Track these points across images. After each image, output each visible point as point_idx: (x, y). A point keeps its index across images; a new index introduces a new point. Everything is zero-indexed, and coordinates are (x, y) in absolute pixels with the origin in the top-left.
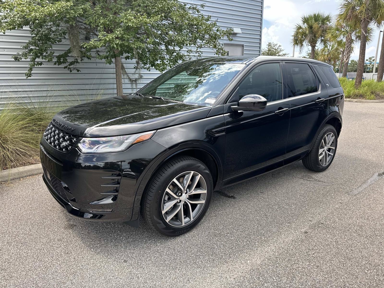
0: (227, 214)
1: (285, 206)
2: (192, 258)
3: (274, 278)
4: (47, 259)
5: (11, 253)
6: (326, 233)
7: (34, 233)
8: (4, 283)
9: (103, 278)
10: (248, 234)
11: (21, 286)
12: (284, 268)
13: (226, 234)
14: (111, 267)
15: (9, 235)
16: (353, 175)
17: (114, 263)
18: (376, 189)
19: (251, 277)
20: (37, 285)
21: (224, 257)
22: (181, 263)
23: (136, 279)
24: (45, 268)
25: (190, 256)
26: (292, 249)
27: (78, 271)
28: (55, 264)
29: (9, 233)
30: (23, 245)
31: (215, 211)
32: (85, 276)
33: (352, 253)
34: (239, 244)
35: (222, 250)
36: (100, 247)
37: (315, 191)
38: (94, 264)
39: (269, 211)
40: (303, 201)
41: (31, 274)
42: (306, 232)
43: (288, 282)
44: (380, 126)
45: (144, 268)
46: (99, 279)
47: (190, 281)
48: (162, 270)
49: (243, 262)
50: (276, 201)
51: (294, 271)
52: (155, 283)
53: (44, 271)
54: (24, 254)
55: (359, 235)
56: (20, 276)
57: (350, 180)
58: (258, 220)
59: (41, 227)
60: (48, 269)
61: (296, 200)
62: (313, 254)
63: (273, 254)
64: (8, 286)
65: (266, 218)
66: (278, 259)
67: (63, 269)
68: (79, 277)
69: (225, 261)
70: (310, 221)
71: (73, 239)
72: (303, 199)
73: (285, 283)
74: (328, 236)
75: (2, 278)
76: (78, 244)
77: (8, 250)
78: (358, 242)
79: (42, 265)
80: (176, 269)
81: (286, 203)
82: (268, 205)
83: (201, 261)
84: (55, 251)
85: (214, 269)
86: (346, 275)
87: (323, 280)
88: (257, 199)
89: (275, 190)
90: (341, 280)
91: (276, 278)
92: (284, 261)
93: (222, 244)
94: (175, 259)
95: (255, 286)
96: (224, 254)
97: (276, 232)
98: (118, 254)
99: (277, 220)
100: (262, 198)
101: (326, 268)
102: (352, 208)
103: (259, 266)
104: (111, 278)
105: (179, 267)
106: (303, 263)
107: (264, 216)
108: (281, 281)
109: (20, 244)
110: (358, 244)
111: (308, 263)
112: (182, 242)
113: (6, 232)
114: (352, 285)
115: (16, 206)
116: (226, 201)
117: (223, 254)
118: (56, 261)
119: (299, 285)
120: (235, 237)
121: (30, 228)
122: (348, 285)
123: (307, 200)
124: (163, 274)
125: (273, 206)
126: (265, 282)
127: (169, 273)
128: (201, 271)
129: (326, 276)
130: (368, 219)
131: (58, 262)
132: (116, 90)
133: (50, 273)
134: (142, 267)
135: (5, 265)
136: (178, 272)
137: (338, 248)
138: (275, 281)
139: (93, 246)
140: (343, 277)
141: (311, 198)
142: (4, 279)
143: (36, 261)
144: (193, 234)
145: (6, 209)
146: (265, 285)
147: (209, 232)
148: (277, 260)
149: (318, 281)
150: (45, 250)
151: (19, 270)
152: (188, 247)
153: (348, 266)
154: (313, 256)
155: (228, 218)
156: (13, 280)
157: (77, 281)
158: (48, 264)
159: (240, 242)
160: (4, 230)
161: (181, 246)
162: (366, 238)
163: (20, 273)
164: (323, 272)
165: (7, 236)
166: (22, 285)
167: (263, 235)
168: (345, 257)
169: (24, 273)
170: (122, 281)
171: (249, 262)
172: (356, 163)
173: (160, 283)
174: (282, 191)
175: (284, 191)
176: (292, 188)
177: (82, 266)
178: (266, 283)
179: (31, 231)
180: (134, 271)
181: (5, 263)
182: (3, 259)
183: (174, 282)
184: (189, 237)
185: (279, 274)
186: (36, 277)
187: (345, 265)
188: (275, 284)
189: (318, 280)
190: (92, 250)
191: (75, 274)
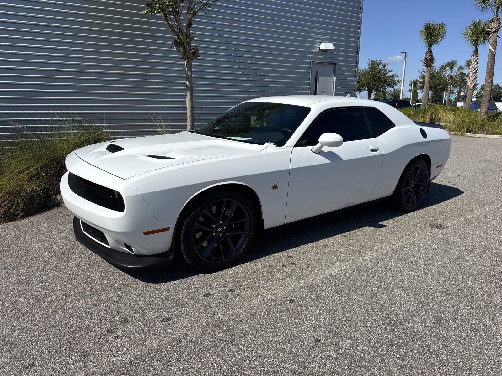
33: (430, 269)
42: (387, 253)
58: (339, 242)
70: (394, 245)
90: (414, 286)
101: (401, 278)
102: (441, 237)
103: (337, 274)
106: (379, 273)
108: (355, 284)
110: (438, 263)
111: (385, 274)
120: (315, 253)
136: (260, 274)
137: (417, 265)
159: (319, 256)
170: (209, 277)
171: (326, 270)
172: (458, 199)
178: (342, 285)
185: (355, 280)
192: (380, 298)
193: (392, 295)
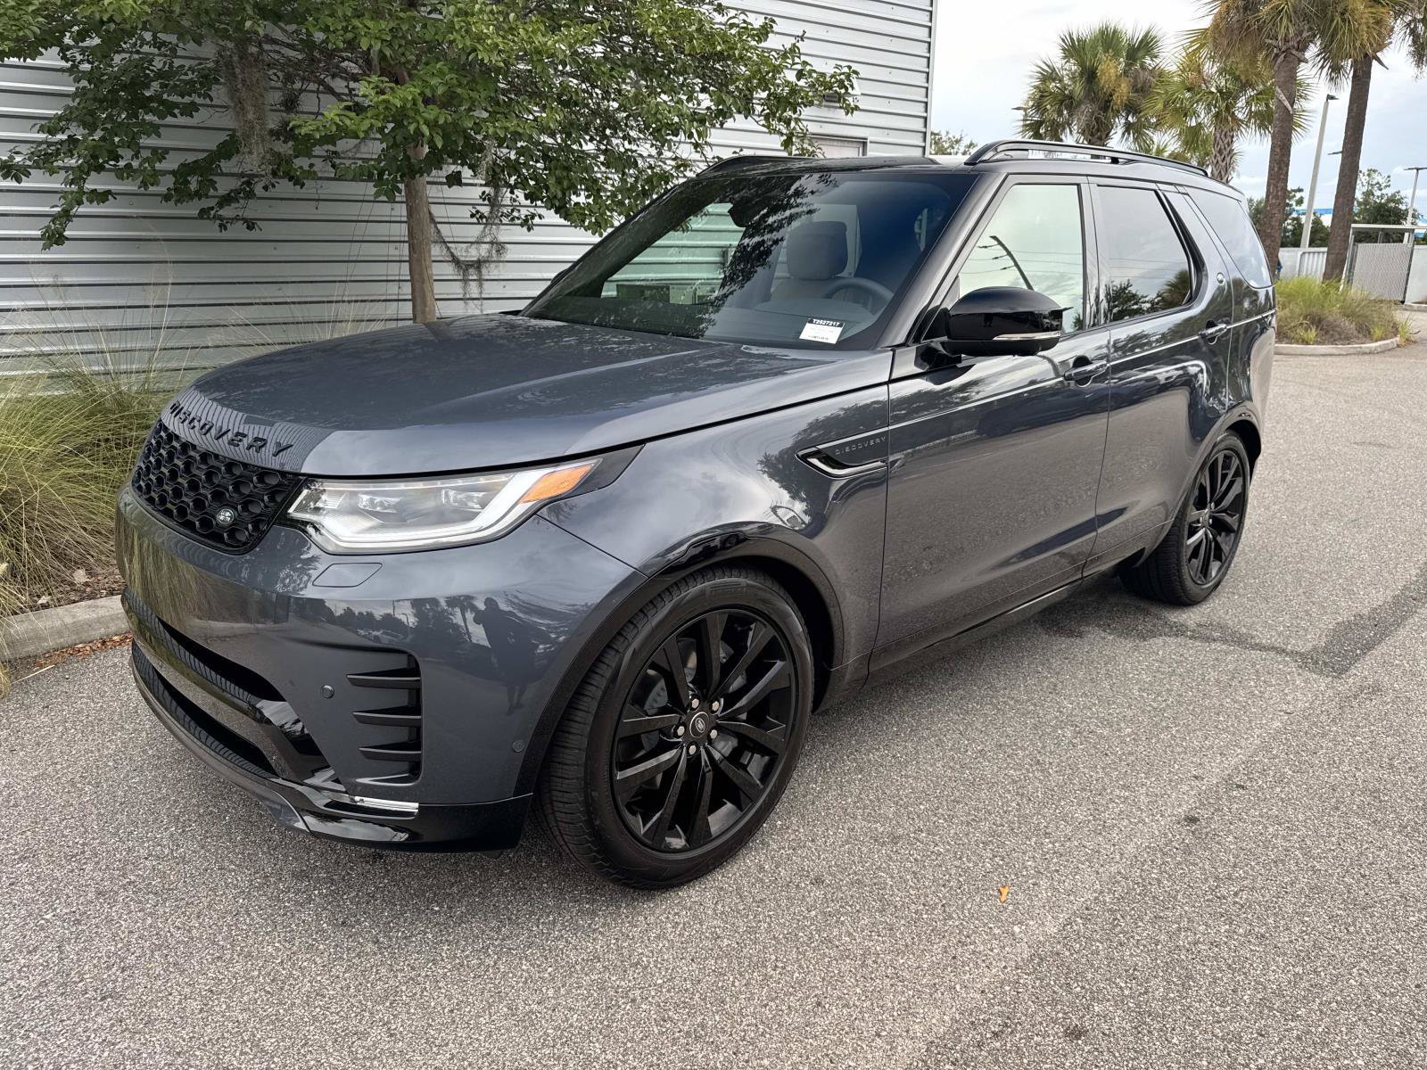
0: (900, 762)
1: (1098, 726)
2: (812, 924)
3: (1123, 985)
4: (270, 949)
5: (123, 932)
6: (1264, 820)
7: (194, 852)
8: (126, 1045)
9: (506, 1010)
10: (993, 834)
11: (198, 1053)
12: (1145, 946)
13: (915, 833)
14: (524, 967)
15: (97, 863)
16: (1306, 611)
17: (532, 954)
18: (1397, 662)
19: (1038, 982)
20: (257, 1045)
21: (925, 916)
22: (778, 942)
23: (628, 1007)
24: (273, 981)
25: (805, 918)
26: (1159, 881)
27: (404, 988)
28: (305, 964)
29: (96, 855)
30: (165, 901)
31: (852, 753)
32: (433, 1004)
33: (1366, 885)
34: (969, 868)
35: (912, 892)
36: (462, 897)
37: (1188, 672)
38: (458, 961)
39: (1044, 747)
40: (1155, 709)
41: (224, 1006)
42: (1192, 819)
43: (1172, 995)
44: (1358, 439)
45: (645, 968)
46: (490, 1013)
47: (827, 1006)
48: (714, 971)
49: (996, 931)
50: (1061, 712)
51: (1183, 957)
52: (699, 1020)
53: (269, 992)
54: (177, 934)
55: (1374, 822)
56: (181, 1018)
57: (1302, 633)
58: (1015, 782)
59: (214, 830)
60: (287, 987)
61: (1130, 706)
62: (1236, 894)
63: (1096, 898)
64: (144, 1055)
65: (1042, 771)
66: (1119, 916)
67: (344, 983)
68: (412, 1011)
69: (932, 931)
70: (1196, 777)
71: (351, 868)
72: (1154, 700)
73: (1165, 998)
74: (1271, 830)
75: (113, 1025)
76: (377, 888)
77: (109, 920)
78: (1380, 849)
79: (256, 973)
80: (766, 967)
81: (1097, 719)
82: (1035, 727)
83: (850, 935)
84: (293, 916)
85: (901, 961)
86: (1363, 964)
87: (1290, 982)
88: (995, 706)
89: (1049, 672)
91: (1126, 982)
92: (1140, 924)
93: (907, 870)
94: (751, 930)
95: (1060, 1015)
96: (924, 905)
97: (1089, 821)
98: (538, 919)
99: (1080, 778)
100: (1012, 703)
101: (1291, 942)
102: (1330, 731)
103: (1059, 942)
104: (535, 1007)
105: (773, 957)
106: (1206, 925)
107: (1031, 765)
108: (1146, 993)
109: (151, 896)
110: (1378, 856)
111: (1227, 927)
112: (761, 869)
113: (83, 853)
114: (1393, 995)
115: (92, 752)
116: (886, 717)
117: (921, 907)
118: (308, 956)
119: (1212, 1006)
121: (172, 835)
122: (1379, 997)
123: (1168, 705)
124: (720, 984)
125: (1055, 728)
126: (1093, 999)
127: (744, 982)
128: (856, 968)
129: (1297, 970)
130: (1391, 766)
131: (318, 960)
132: (411, 303)
133: (298, 1001)
134: (638, 963)
135: (109, 976)
138: (1127, 992)
139: (435, 894)
140: (1354, 970)
141: (1181, 696)
142: (122, 1032)
143: (232, 959)
144: (793, 837)
145: (59, 767)
146: (1096, 1008)
147: (853, 829)
148: (1114, 920)
149: (1275, 987)
150: (253, 914)
151: (171, 994)
152: (788, 885)
153: (1364, 931)
154: (1235, 903)
155: (907, 777)
156: (158, 1031)
157: (410, 1026)
158: (280, 968)
159: (969, 860)
160: (71, 844)
161: (762, 881)
162: (1400, 832)
163: (180, 1003)
164: (1285, 954)
165: (89, 867)
166: (199, 1048)
167: (1047, 834)
168: (1344, 900)
169: (195, 1005)
171: (1017, 929)
173: (717, 1018)
174: (1074, 676)
175: (1080, 675)
176: (1106, 664)
177: (413, 969)
179: (178, 845)
180: (614, 978)
181: (109, 968)
182: (100, 955)
183: (767, 1012)
184: (784, 848)
185: (1135, 970)
186: (246, 1016)
187: (1351, 929)
188: (1131, 1005)
189: (1273, 983)
190: (437, 909)
191: (392, 998)
192: (1261, 1061)
193: (1299, 1038)
